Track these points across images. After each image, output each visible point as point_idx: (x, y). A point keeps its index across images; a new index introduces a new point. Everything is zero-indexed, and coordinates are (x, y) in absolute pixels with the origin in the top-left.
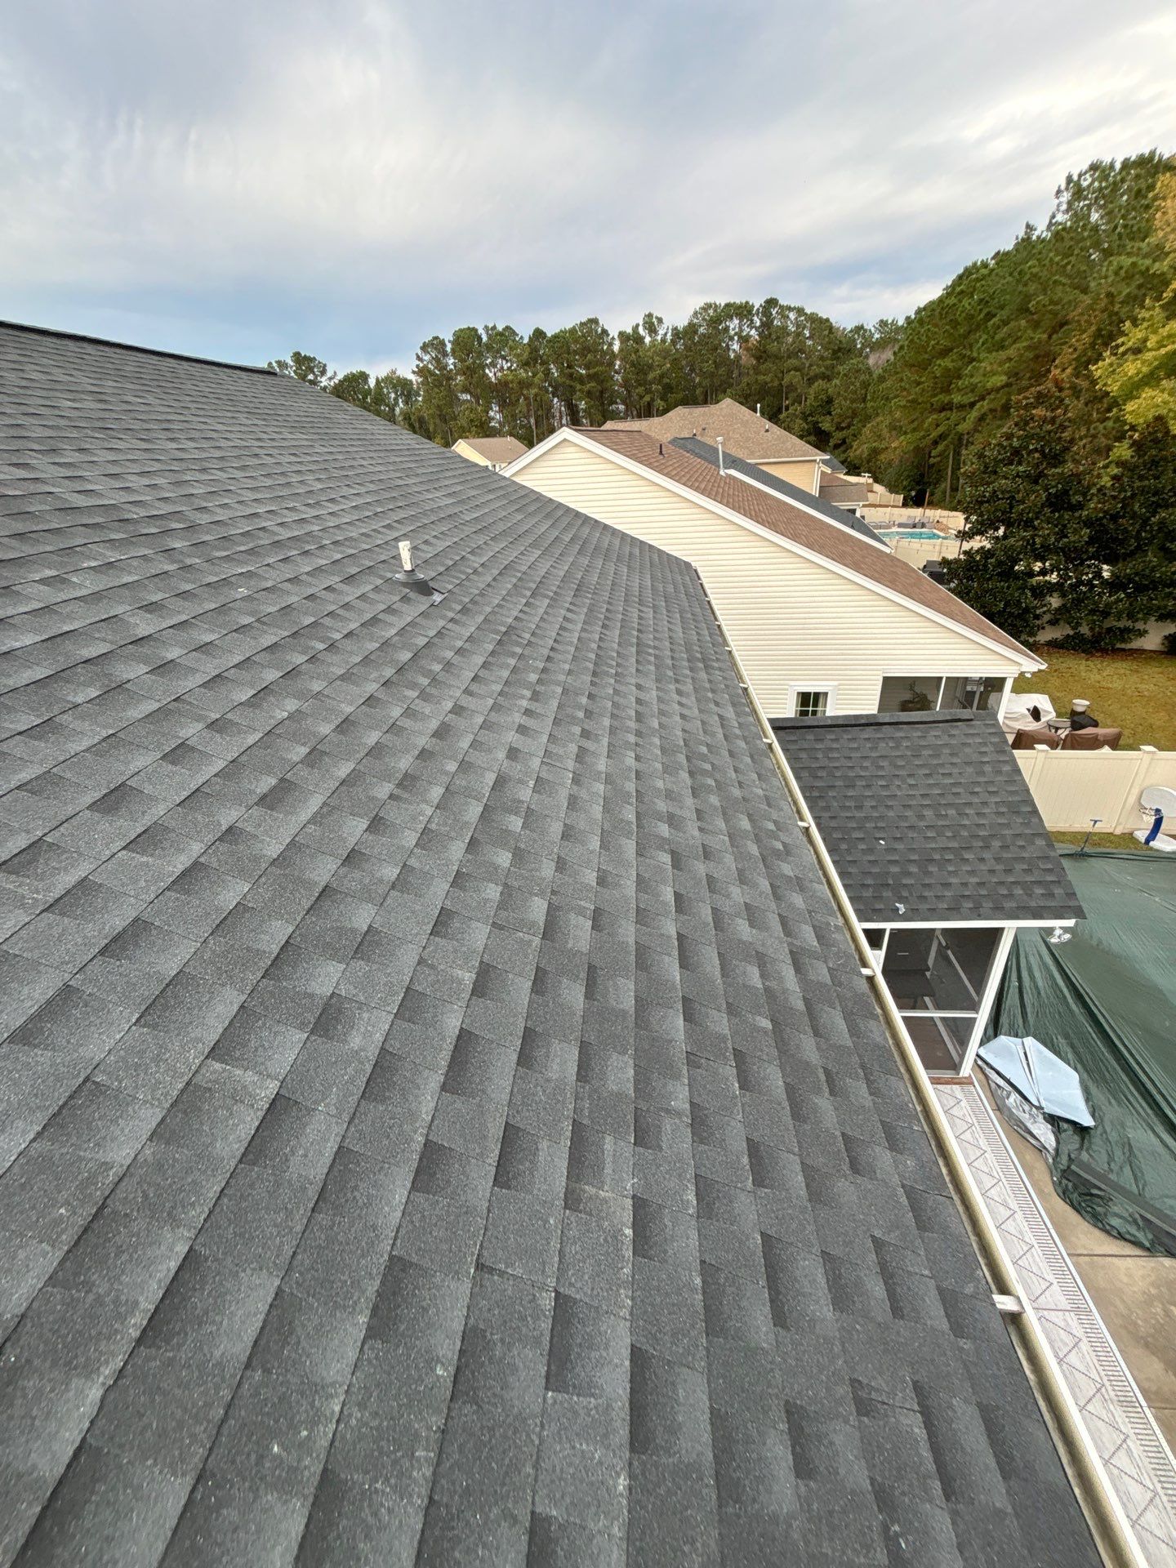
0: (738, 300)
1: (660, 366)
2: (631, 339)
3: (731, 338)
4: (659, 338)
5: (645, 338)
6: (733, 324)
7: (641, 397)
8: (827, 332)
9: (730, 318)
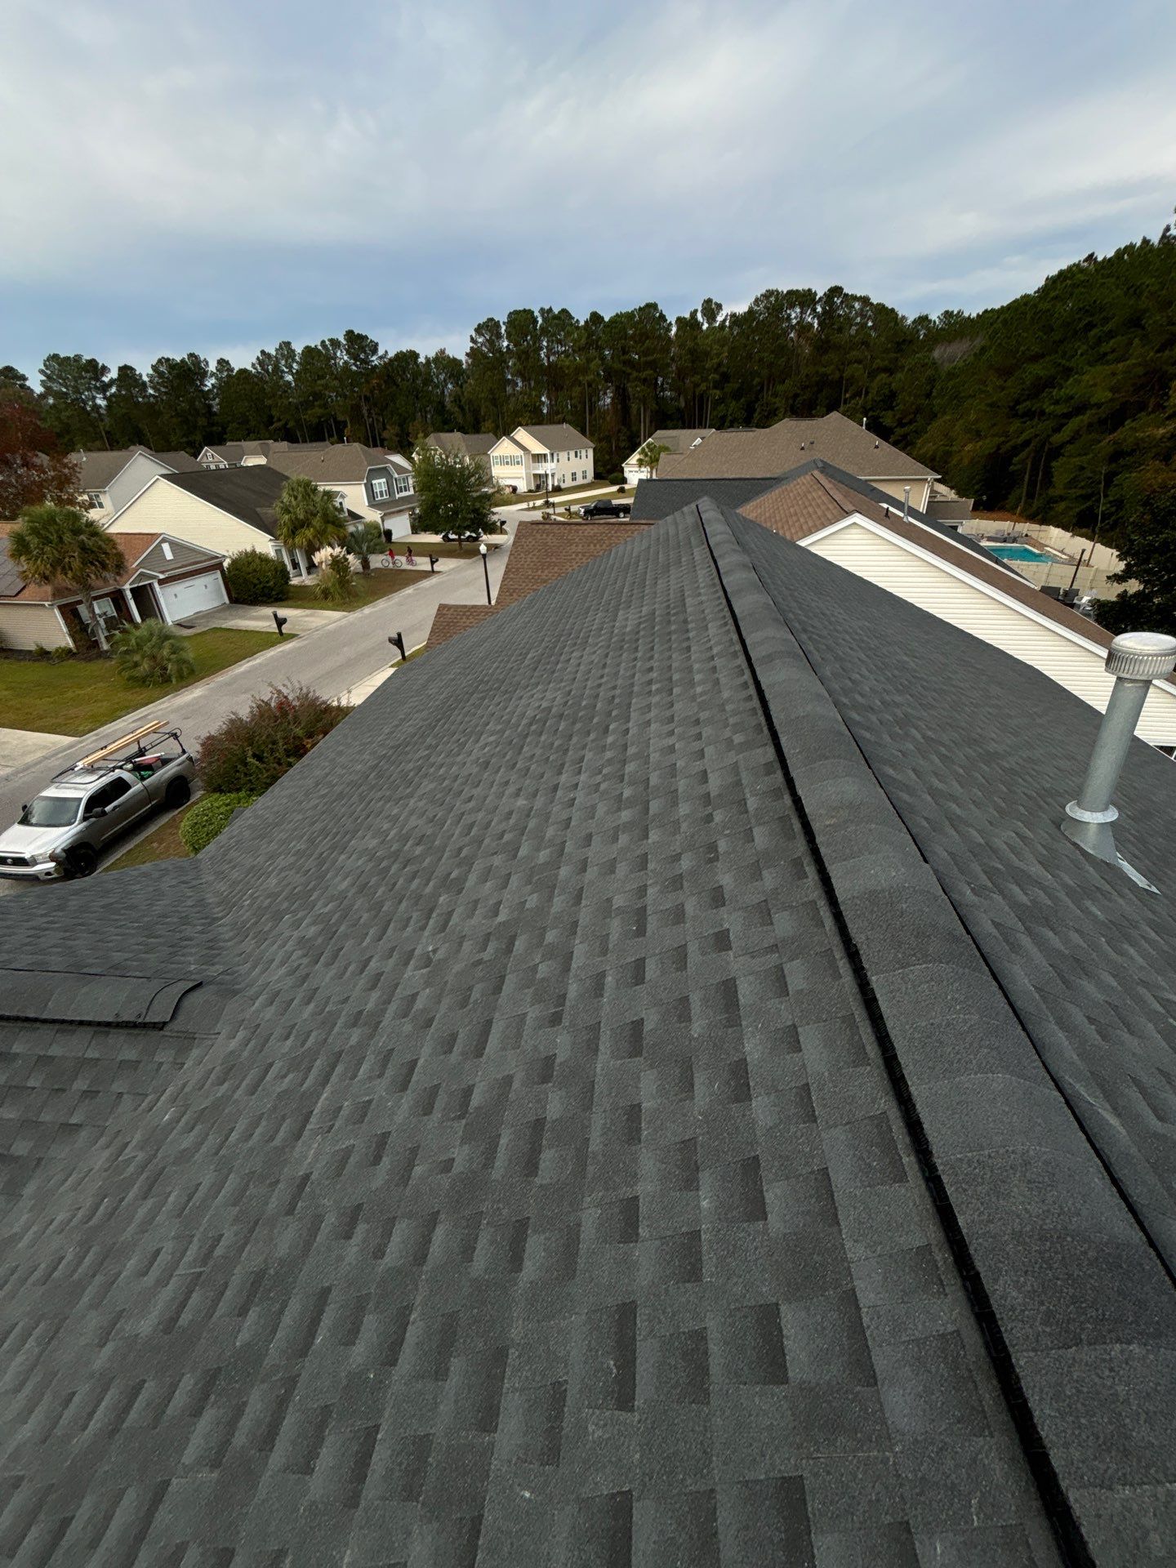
2: (688, 325)
3: (793, 327)
4: (717, 324)
5: (703, 324)
6: (795, 313)
7: (697, 385)
8: (892, 324)
9: (792, 306)
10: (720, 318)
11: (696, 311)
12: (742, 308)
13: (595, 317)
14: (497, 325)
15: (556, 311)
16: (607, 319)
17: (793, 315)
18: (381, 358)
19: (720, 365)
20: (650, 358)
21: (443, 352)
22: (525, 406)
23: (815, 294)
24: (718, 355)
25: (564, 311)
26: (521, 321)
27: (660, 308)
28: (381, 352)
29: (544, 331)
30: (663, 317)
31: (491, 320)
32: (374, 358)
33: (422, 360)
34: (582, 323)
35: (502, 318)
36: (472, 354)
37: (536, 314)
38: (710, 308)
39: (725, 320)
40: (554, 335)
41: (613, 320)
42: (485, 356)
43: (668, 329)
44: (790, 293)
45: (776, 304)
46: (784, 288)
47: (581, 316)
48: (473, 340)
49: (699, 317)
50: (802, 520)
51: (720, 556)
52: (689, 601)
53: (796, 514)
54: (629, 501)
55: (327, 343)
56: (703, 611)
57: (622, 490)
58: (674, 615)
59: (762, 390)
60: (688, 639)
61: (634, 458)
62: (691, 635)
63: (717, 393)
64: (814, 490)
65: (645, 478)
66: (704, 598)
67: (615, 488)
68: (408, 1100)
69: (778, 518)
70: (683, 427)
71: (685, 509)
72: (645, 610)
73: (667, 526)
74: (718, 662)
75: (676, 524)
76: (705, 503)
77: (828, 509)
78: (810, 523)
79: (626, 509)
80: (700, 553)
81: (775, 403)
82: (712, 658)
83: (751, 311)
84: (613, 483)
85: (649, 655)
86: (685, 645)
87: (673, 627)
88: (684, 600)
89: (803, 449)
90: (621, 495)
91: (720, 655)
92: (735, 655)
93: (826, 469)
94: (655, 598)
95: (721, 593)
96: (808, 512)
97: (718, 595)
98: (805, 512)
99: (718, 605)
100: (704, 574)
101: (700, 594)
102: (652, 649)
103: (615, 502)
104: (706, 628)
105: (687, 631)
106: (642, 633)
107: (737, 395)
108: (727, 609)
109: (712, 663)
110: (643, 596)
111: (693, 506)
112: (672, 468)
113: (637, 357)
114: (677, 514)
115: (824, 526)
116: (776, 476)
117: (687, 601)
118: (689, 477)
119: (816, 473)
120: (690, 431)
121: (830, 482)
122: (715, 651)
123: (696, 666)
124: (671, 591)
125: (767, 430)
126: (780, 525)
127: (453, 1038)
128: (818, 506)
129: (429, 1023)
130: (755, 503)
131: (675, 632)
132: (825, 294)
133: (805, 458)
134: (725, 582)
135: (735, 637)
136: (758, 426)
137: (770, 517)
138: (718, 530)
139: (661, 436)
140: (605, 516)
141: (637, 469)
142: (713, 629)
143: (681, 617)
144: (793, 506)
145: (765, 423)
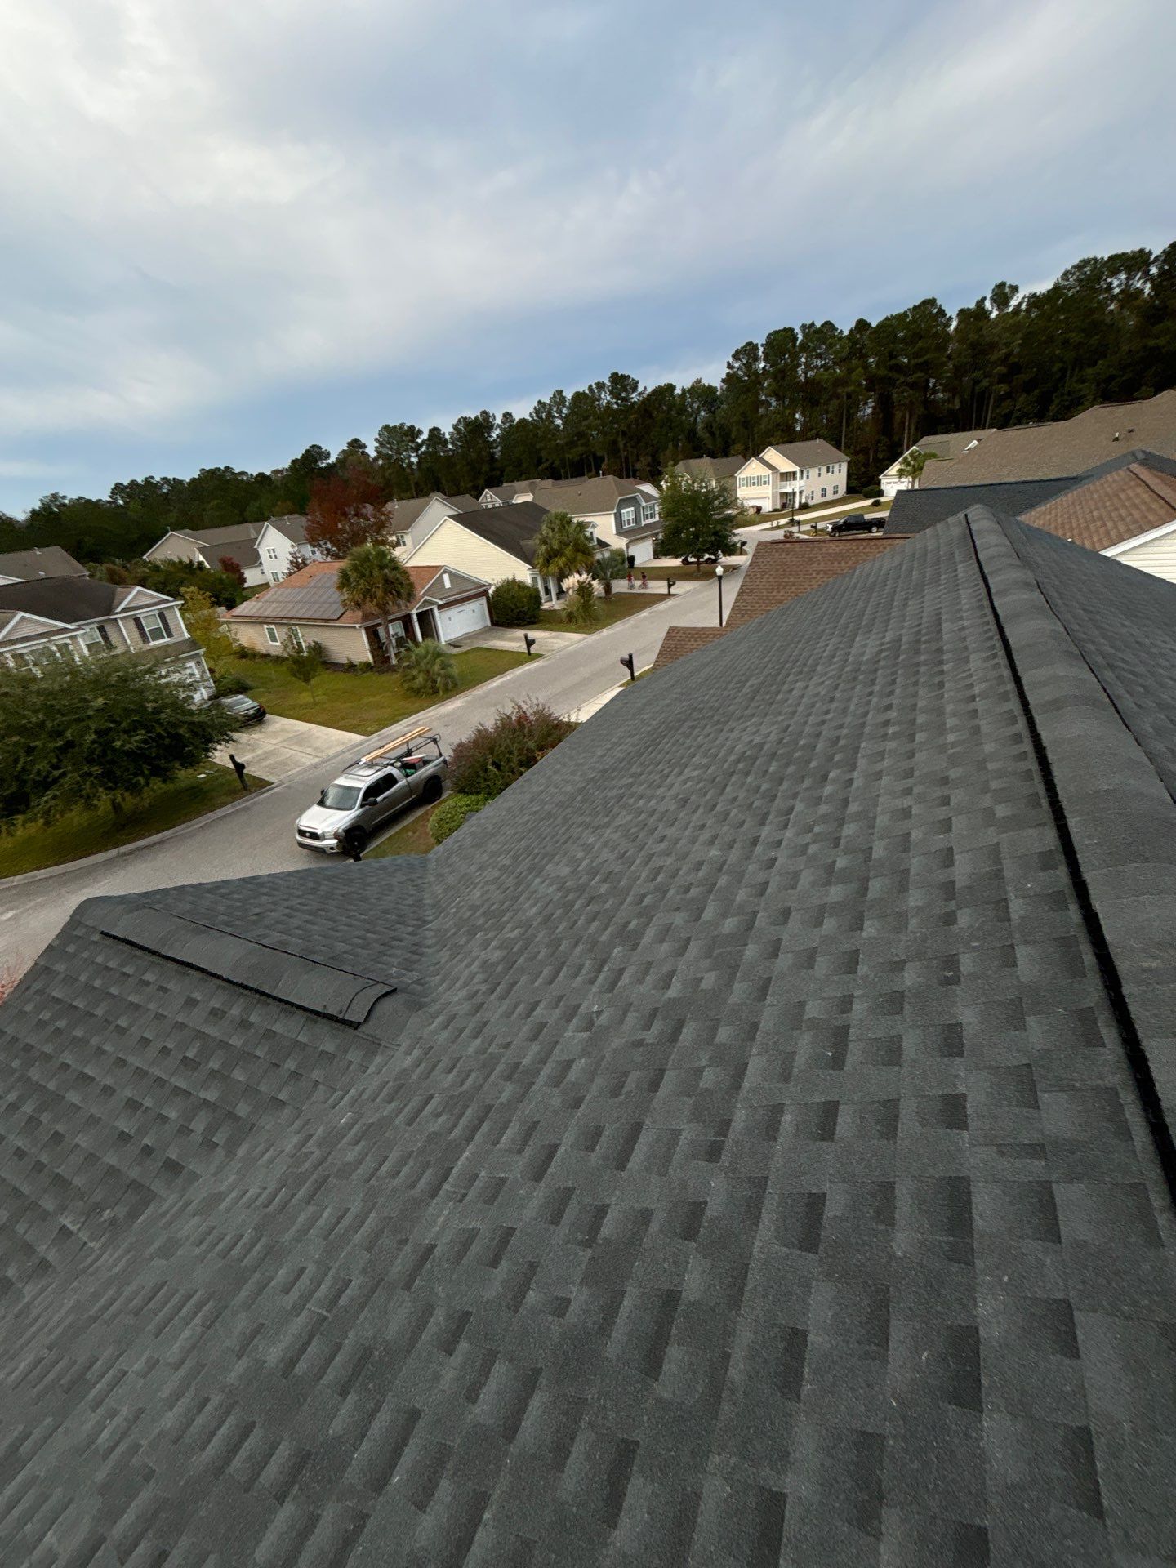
2: (974, 317)
3: (1114, 298)
4: (1010, 310)
5: (991, 312)
6: (1117, 282)
7: (977, 382)
9: (1114, 273)
10: (1014, 303)
11: (984, 299)
12: (1043, 287)
13: (862, 325)
14: (756, 347)
15: (818, 325)
16: (874, 325)
17: (1116, 283)
18: (640, 394)
19: (1008, 355)
20: (921, 360)
21: (699, 381)
22: (778, 425)
23: (1150, 253)
24: (1007, 345)
25: (828, 324)
26: (781, 341)
27: (939, 302)
28: (640, 389)
29: (804, 347)
30: (942, 312)
31: (751, 343)
32: (634, 395)
33: (678, 391)
34: (846, 333)
35: (760, 340)
36: (729, 380)
37: (797, 330)
38: (1002, 294)
39: (1020, 304)
40: (814, 349)
41: (881, 325)
42: (740, 380)
43: (948, 324)
44: (1112, 258)
45: (1092, 273)
46: (1104, 254)
47: (845, 326)
48: (730, 366)
49: (988, 305)
50: (1109, 524)
51: (992, 573)
52: (945, 626)
53: (1101, 518)
54: (885, 514)
55: (594, 386)
56: (965, 639)
57: (877, 504)
58: (925, 643)
59: (1063, 377)
60: (942, 672)
61: (894, 469)
62: (946, 667)
63: (1003, 388)
64: (1131, 487)
65: (905, 488)
66: (966, 623)
67: (869, 502)
68: (539, 1195)
69: (1074, 525)
70: (956, 430)
71: (950, 520)
72: (889, 636)
73: (927, 539)
74: (979, 704)
75: (937, 536)
76: (978, 514)
77: (1150, 509)
78: (1122, 528)
79: (880, 523)
80: (965, 571)
81: (1080, 390)
82: (973, 698)
83: (1057, 288)
84: (867, 497)
85: (889, 689)
86: (937, 680)
87: (922, 658)
88: (940, 624)
89: (1116, 439)
90: (876, 508)
91: (984, 695)
92: (1004, 697)
93: (1150, 461)
94: (903, 621)
95: (991, 618)
96: (1120, 515)
97: (985, 620)
98: (1114, 514)
99: (986, 632)
100: (969, 595)
101: (961, 619)
102: (894, 682)
103: (868, 516)
104: (967, 660)
105: (942, 662)
106: (882, 663)
107: (1028, 387)
108: (998, 637)
109: (971, 706)
110: (889, 620)
111: (961, 515)
112: (936, 476)
113: (906, 360)
114: (939, 526)
115: (1143, 531)
116: (1075, 475)
117: (944, 625)
118: (959, 484)
119: (1135, 467)
120: (965, 434)
121: (1156, 476)
122: (977, 690)
123: (949, 708)
124: (925, 614)
125: (1067, 423)
126: (1076, 532)
127: (598, 1132)
128: (1136, 507)
129: (577, 1103)
130: (1043, 508)
131: (925, 663)
132: (1164, 251)
133: (1119, 449)
134: (996, 604)
135: (1006, 673)
136: (1055, 419)
137: (1063, 524)
138: (991, 541)
139: (929, 442)
140: (855, 532)
141: (897, 480)
142: (976, 661)
143: (935, 646)
144: (1097, 509)
145: (1064, 414)
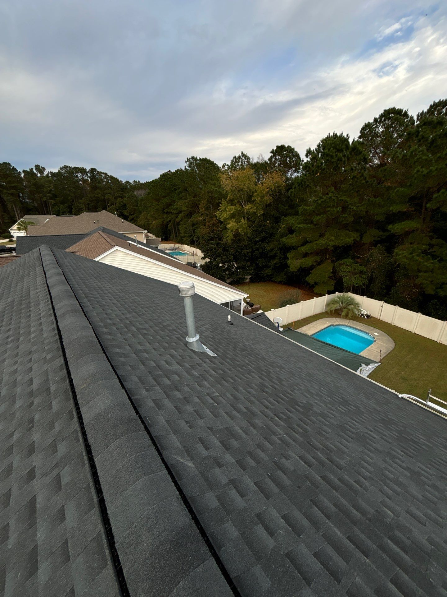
0: (80, 166)
1: (49, 187)
2: (29, 174)
3: (80, 180)
5: (37, 174)
7: (41, 198)
8: (118, 183)
9: (78, 172)
10: (45, 173)
11: (32, 169)
12: (56, 170)
17: (79, 176)
23: (86, 169)
38: (40, 169)
39: (48, 174)
44: (74, 167)
45: (70, 170)
46: (72, 166)
49: (36, 171)
50: (97, 249)
51: (47, 271)
52: (32, 293)
53: (94, 248)
54: (14, 246)
56: (38, 297)
58: (24, 300)
59: (73, 201)
60: (30, 311)
61: (15, 227)
63: (53, 202)
64: (100, 238)
67: (7, 240)
69: (87, 249)
70: (40, 214)
71: (34, 250)
72: (9, 300)
73: (25, 258)
74: (43, 320)
75: (29, 257)
76: (43, 248)
77: (106, 245)
78: (100, 251)
79: (14, 249)
80: (39, 270)
81: (80, 206)
82: (40, 319)
83: (59, 172)
85: (9, 323)
86: (28, 314)
87: (23, 307)
89: (95, 223)
90: (11, 243)
91: (44, 316)
92: (50, 315)
93: (104, 230)
94: (15, 292)
95: (46, 287)
98: (97, 246)
100: (40, 280)
101: (37, 289)
102: (11, 319)
103: (7, 246)
104: (39, 304)
105: (30, 307)
106: (7, 312)
107: (62, 203)
108: (48, 294)
109: (40, 322)
110: (9, 293)
111: (38, 249)
114: (30, 253)
115: (105, 251)
116: (86, 233)
119: (100, 232)
121: (106, 235)
124: (24, 289)
125: (78, 216)
128: (102, 244)
130: (77, 244)
132: (90, 170)
133: (96, 226)
135: (51, 307)
136: (75, 215)
137: (84, 249)
138: (48, 258)
139: (27, 218)
141: (18, 232)
142: (42, 304)
143: (28, 301)
144: (93, 244)
145: (78, 213)
